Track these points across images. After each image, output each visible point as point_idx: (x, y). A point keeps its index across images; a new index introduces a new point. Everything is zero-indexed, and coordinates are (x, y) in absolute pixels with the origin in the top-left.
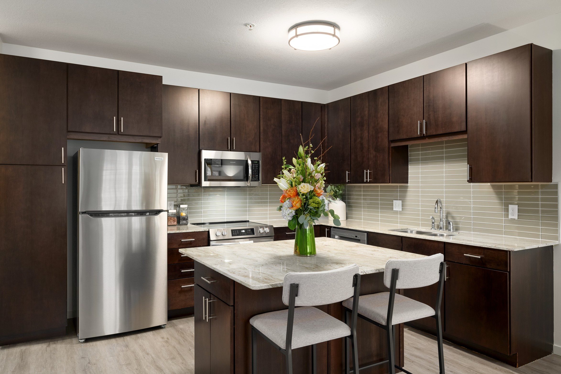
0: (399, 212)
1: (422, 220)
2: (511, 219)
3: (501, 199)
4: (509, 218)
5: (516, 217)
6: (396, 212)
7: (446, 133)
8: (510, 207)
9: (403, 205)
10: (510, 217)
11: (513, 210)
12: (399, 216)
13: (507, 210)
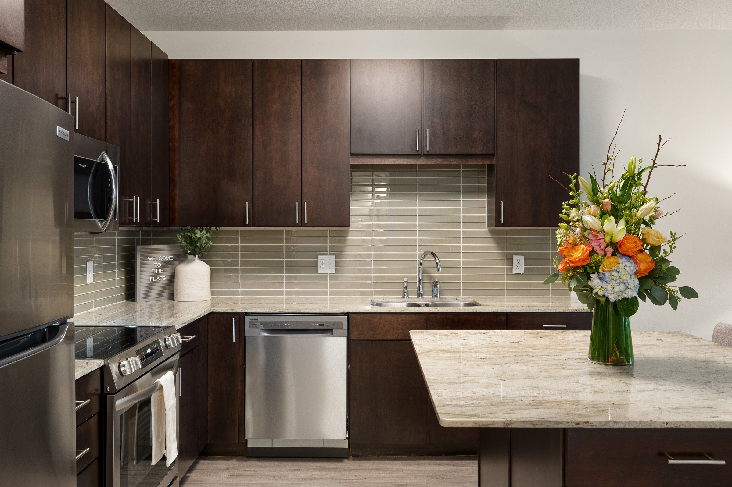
0: (329, 274)
1: (376, 285)
2: (515, 273)
3: (501, 248)
4: (513, 272)
5: (522, 271)
6: (324, 276)
7: (463, 153)
8: (515, 258)
9: (337, 264)
10: (515, 271)
11: (519, 262)
12: (329, 282)
13: (511, 263)
